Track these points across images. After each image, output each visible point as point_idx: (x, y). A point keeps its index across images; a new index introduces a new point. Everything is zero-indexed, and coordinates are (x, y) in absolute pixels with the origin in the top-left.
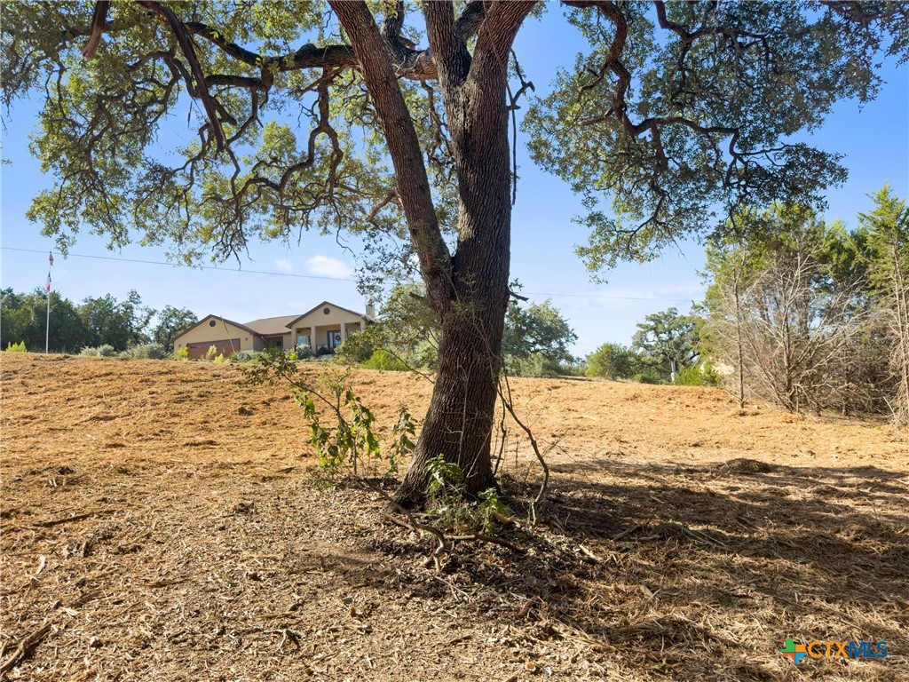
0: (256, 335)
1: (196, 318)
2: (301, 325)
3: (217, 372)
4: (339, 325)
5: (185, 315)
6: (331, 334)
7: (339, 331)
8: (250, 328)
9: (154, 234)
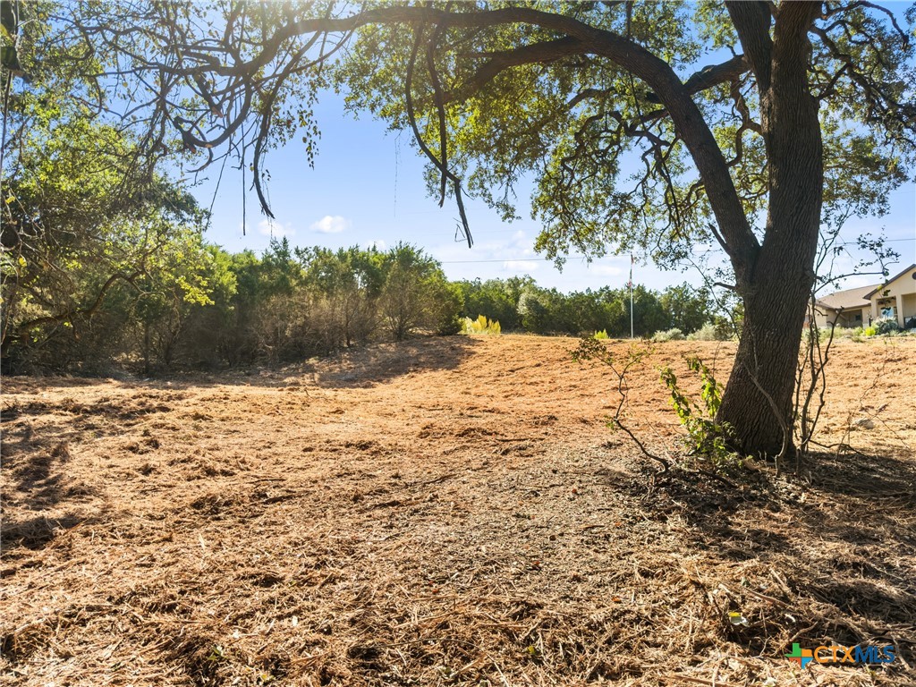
2: (883, 295)
8: (824, 302)
9: (625, 244)
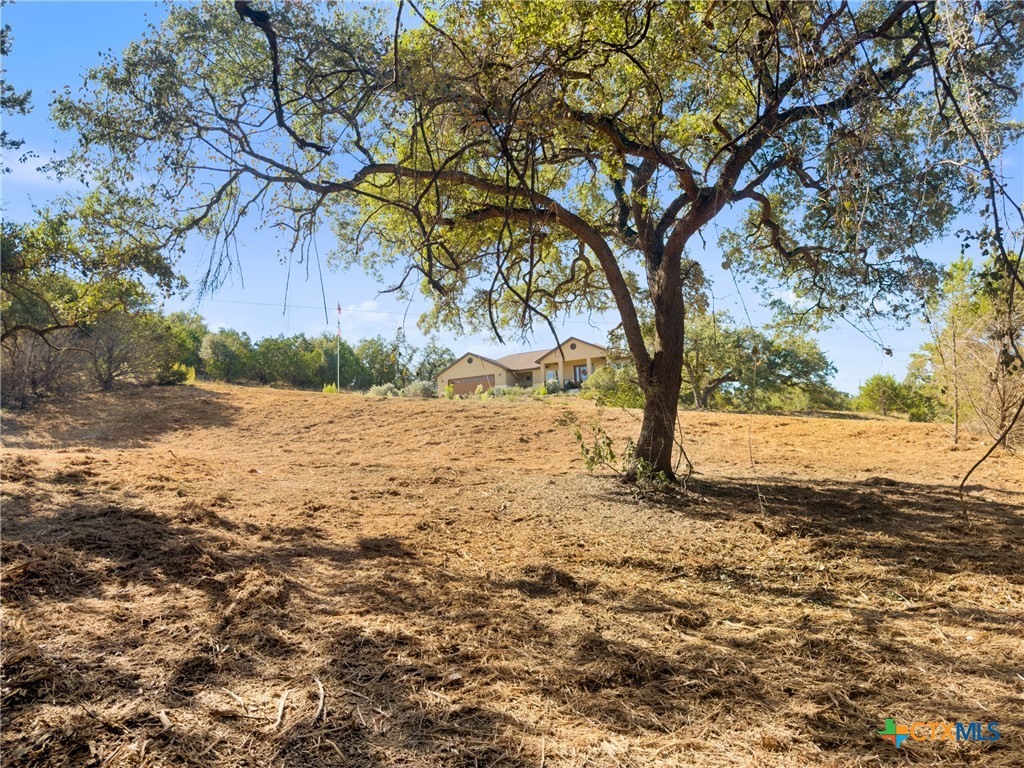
0: (509, 371)
1: (453, 355)
2: (548, 360)
3: (496, 410)
4: (585, 360)
5: (444, 352)
6: (577, 369)
7: (586, 365)
8: (503, 363)
